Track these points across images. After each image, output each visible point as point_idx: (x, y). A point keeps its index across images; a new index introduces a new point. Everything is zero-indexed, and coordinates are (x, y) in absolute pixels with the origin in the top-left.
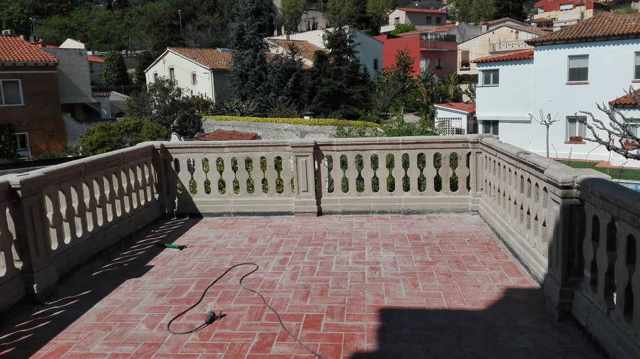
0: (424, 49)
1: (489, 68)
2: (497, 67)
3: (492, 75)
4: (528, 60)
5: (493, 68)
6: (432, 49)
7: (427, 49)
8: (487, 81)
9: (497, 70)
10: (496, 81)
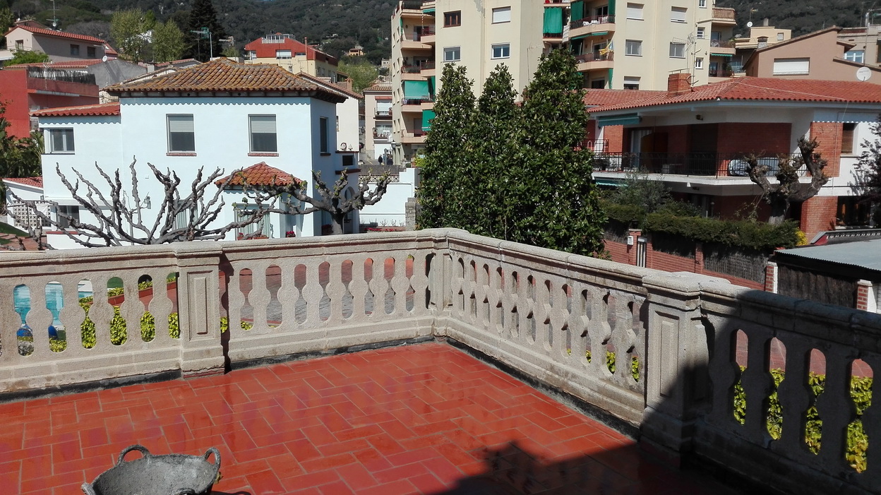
0: (36, 91)
1: (58, 126)
2: (69, 125)
3: (64, 137)
4: (114, 118)
5: (64, 125)
6: (50, 93)
7: (40, 92)
8: (58, 146)
9: (71, 130)
10: (71, 147)
